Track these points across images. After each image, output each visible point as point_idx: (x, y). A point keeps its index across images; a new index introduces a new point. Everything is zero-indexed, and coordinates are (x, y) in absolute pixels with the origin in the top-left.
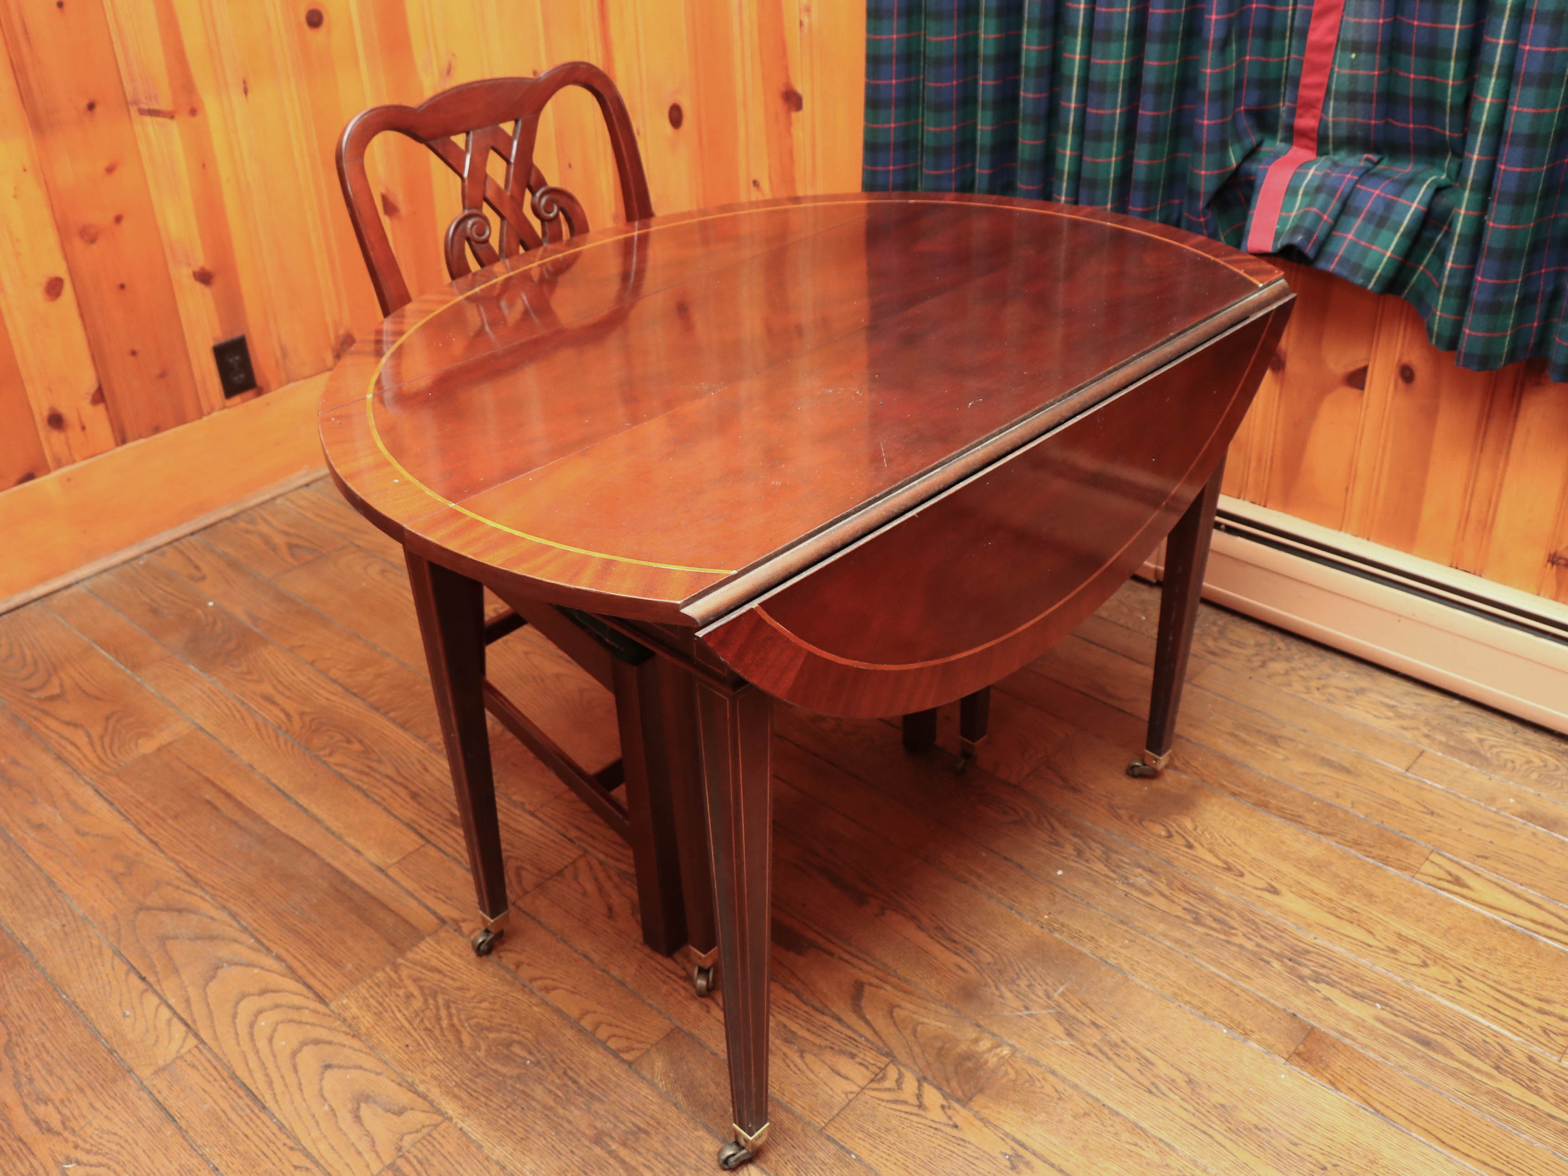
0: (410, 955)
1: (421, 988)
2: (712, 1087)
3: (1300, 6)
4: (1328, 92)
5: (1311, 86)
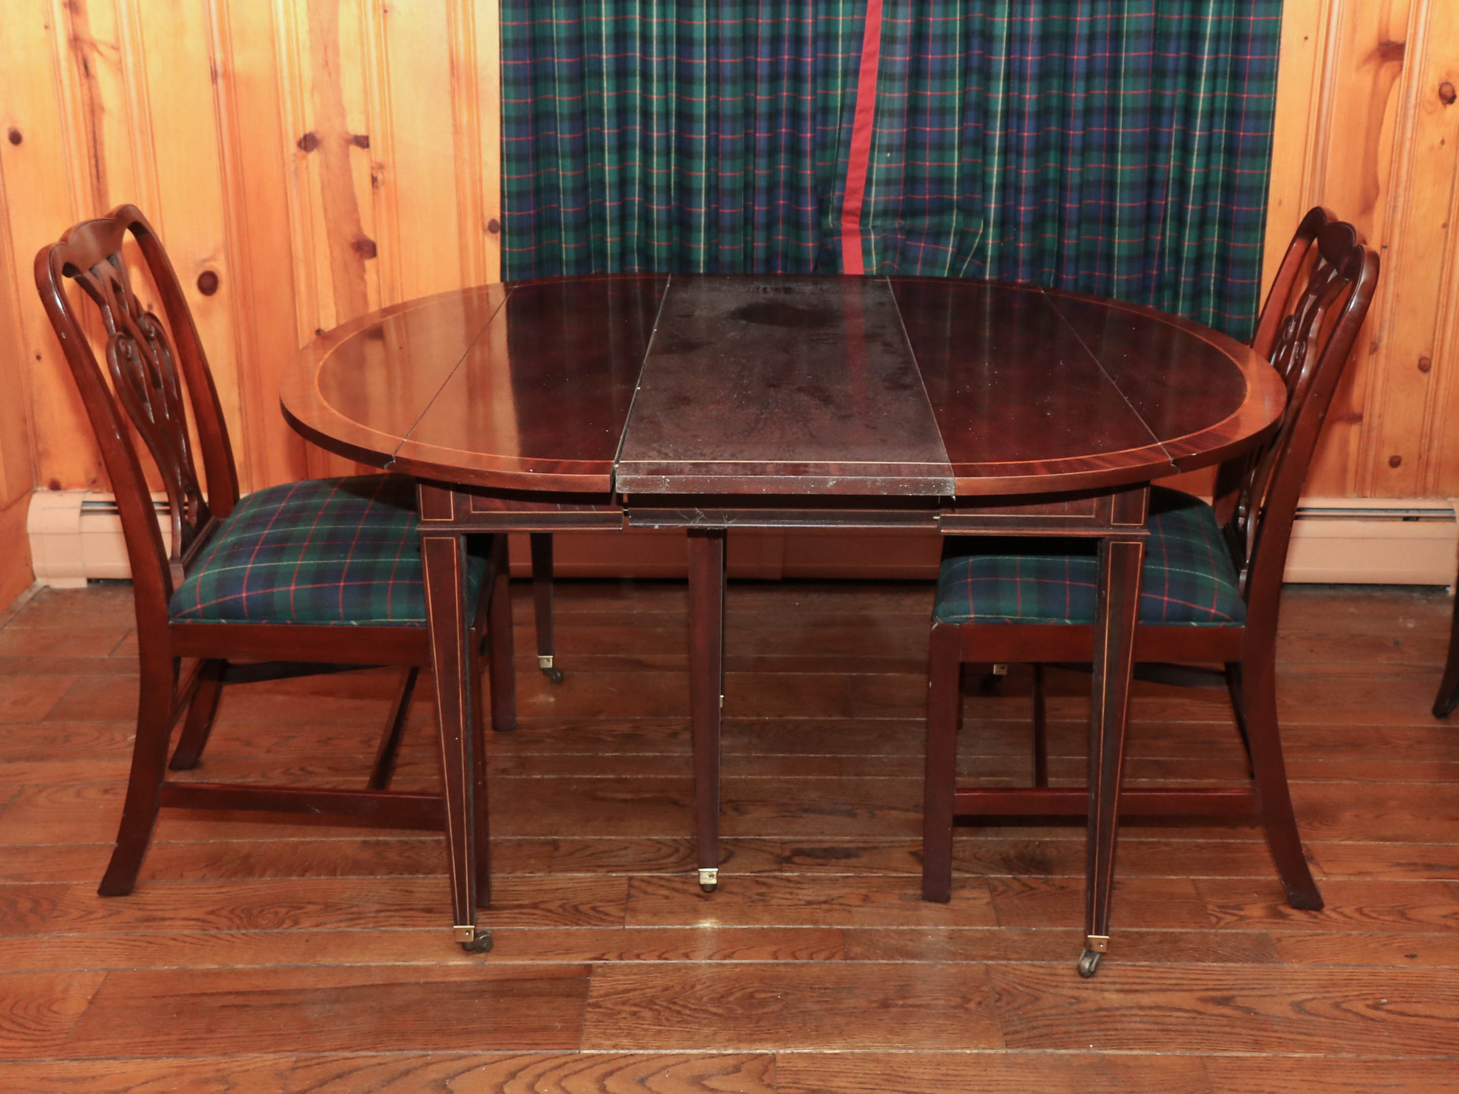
0: (595, 994)
1: (635, 1005)
2: (910, 943)
3: (844, 125)
4: (869, 181)
5: (855, 179)
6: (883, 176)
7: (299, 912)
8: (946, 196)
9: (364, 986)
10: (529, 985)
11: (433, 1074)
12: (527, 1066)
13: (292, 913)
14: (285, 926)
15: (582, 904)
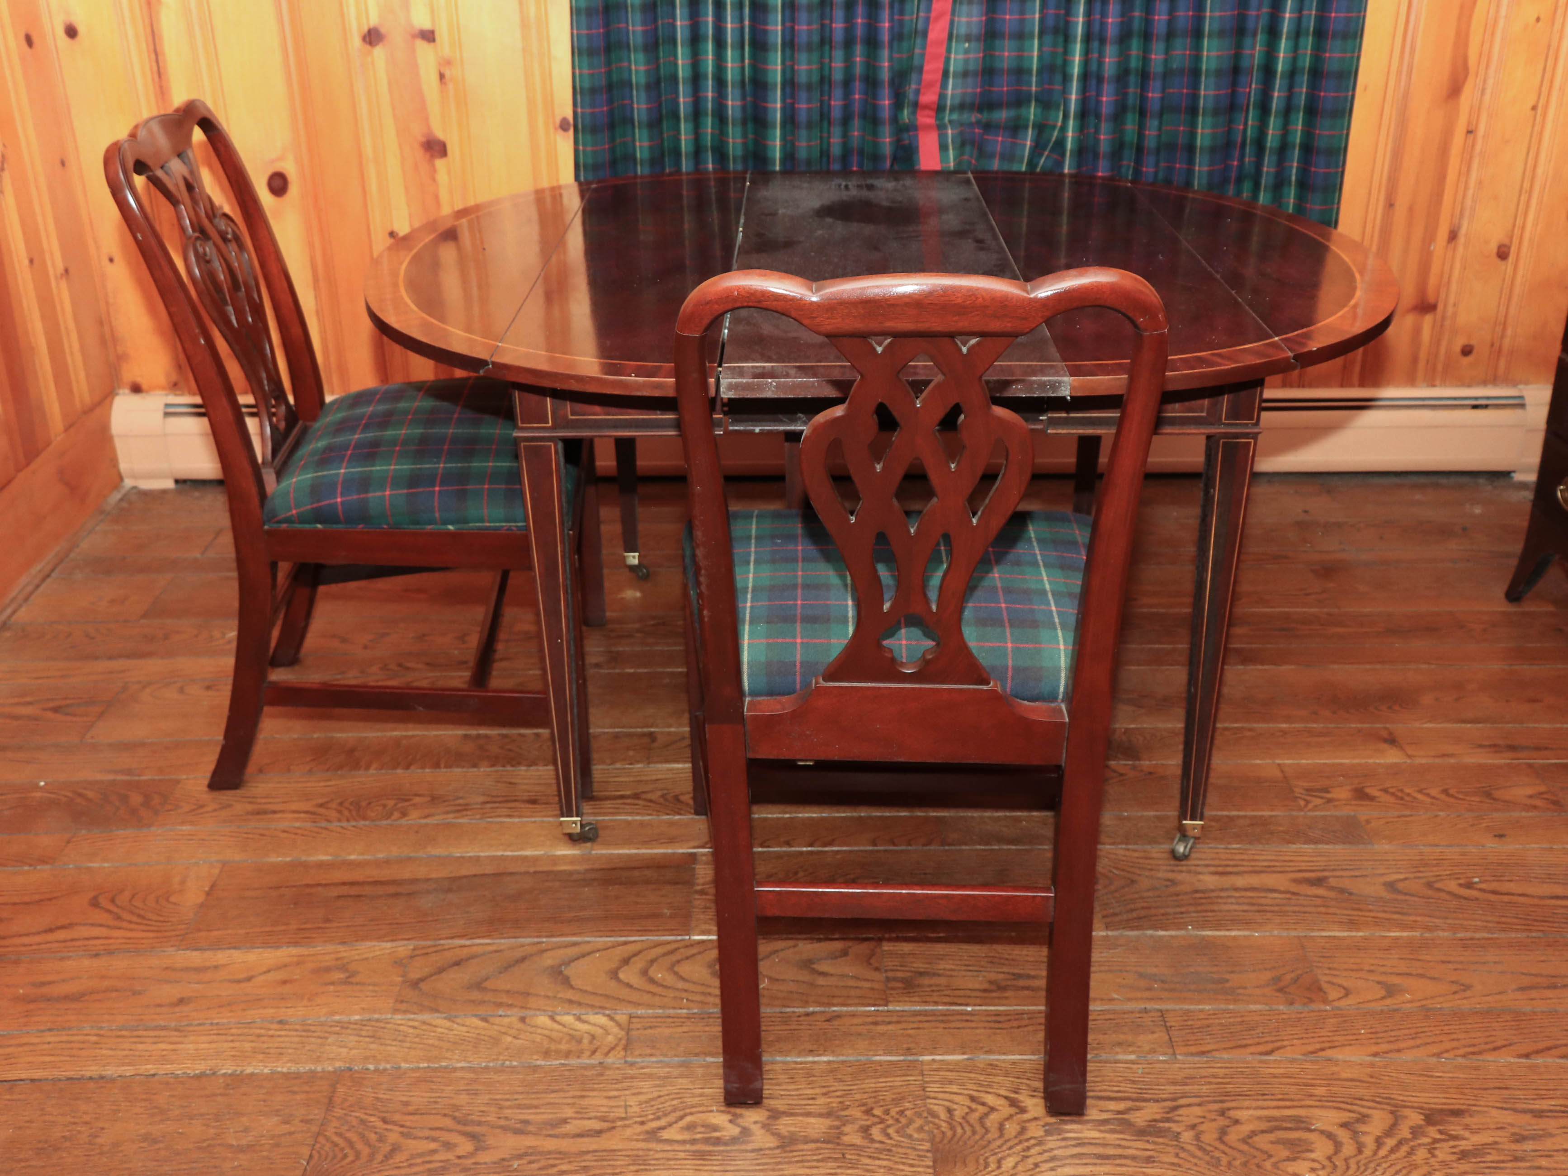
3: (922, 14)
4: (946, 73)
5: (931, 70)
6: (960, 68)
7: (407, 804)
8: (1024, 88)
9: (475, 876)
10: (636, 873)
11: (549, 960)
12: (640, 952)
13: (400, 805)
14: (393, 818)
15: (682, 794)
